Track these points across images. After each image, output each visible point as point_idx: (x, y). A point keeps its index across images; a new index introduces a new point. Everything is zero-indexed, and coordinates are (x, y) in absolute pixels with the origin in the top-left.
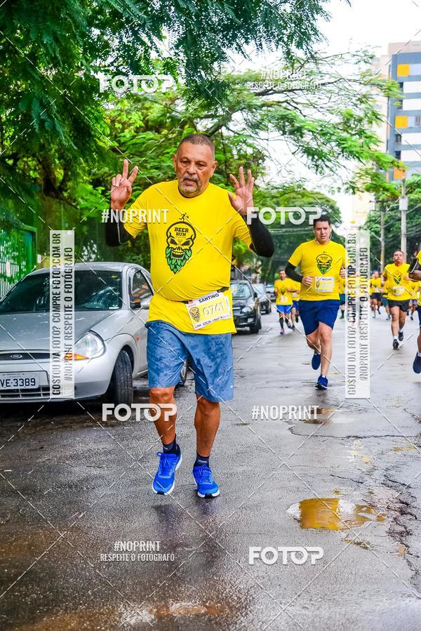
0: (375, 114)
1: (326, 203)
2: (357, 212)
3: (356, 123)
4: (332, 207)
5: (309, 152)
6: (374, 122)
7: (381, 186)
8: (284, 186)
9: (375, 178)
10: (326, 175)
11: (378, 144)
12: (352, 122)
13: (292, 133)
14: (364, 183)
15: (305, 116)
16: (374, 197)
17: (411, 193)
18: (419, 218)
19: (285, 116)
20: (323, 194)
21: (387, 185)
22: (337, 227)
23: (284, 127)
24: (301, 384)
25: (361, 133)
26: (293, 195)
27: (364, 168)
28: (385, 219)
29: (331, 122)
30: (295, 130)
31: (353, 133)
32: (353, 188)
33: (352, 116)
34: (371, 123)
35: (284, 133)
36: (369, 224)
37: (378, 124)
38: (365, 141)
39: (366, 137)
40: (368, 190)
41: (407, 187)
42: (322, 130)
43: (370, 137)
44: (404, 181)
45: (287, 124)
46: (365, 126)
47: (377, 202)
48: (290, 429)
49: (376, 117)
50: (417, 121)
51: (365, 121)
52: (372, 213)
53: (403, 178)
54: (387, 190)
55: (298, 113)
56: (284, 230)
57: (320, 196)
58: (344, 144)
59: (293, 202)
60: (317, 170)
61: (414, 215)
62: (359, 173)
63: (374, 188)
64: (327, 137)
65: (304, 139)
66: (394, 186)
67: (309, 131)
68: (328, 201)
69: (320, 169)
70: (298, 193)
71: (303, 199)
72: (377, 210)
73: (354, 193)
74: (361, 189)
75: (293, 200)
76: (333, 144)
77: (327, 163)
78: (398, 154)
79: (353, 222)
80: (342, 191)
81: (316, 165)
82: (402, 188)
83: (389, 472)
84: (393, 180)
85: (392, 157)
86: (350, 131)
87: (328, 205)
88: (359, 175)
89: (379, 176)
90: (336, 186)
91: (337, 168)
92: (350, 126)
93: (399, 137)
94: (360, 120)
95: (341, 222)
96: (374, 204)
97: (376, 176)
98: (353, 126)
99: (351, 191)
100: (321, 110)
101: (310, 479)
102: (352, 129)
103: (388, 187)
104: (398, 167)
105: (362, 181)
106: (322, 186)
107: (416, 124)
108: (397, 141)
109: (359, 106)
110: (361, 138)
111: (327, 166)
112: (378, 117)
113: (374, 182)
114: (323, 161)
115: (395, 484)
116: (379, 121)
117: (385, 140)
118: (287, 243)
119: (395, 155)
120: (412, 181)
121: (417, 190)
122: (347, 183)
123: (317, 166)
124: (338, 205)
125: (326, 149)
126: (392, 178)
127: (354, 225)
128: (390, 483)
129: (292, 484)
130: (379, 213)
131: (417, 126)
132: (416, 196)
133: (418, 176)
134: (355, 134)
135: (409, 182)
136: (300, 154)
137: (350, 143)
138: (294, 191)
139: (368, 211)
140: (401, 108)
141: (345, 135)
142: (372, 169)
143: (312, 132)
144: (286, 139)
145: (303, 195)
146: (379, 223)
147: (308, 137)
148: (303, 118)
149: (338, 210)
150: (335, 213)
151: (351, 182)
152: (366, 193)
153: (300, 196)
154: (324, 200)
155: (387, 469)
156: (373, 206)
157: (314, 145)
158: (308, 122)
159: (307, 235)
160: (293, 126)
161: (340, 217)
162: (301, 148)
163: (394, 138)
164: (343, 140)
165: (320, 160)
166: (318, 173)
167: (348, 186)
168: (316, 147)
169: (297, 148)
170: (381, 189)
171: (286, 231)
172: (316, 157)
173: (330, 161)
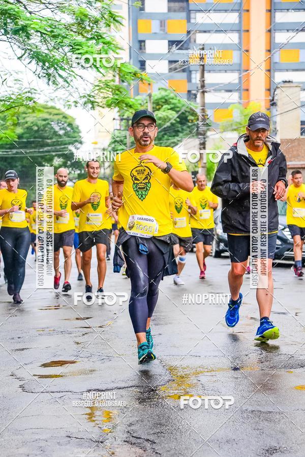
0: (112, 16)
1: (64, 120)
2: (99, 132)
3: (91, 25)
4: (70, 125)
5: (37, 57)
6: (112, 25)
7: (123, 101)
8: (11, 98)
9: (117, 92)
10: (60, 86)
11: (117, 51)
12: (87, 23)
13: (16, 32)
14: (105, 98)
15: (30, 13)
16: (118, 114)
17: (159, 110)
18: (168, 139)
19: (6, 10)
20: (59, 109)
21: (131, 101)
22: (78, 149)
23: (5, 24)
24: (37, 333)
25: (98, 37)
26: (22, 109)
27: (104, 79)
28: (131, 141)
29: (63, 22)
30: (20, 29)
31: (89, 36)
32: (92, 103)
33: (86, 16)
34: (109, 26)
35: (6, 33)
36: (113, 146)
37: (117, 27)
38: (103, 47)
39: (104, 43)
40: (109, 106)
41: (153, 103)
42: (52, 32)
43: (108, 43)
44: (150, 96)
45: (9, 21)
46: (103, 29)
47: (122, 120)
48: (21, 386)
49: (114, 19)
50: (161, 26)
51: (102, 24)
52: (117, 133)
53: (149, 92)
54: (130, 106)
55: (22, 8)
56: (14, 151)
57: (56, 112)
58: (78, 49)
59: (24, 118)
60: (49, 80)
61: (163, 136)
62: (98, 86)
63: (118, 103)
64: (59, 41)
65: (30, 42)
66: (140, 102)
67: (37, 31)
68: (65, 117)
69: (52, 79)
70: (28, 107)
71: (34, 115)
72: (122, 129)
73: (93, 108)
74: (101, 104)
75: (24, 115)
76: (67, 49)
77: (61, 72)
78: (143, 64)
79: (96, 143)
80: (78, 105)
81: (47, 74)
82: (149, 104)
83: (133, 428)
84: (138, 94)
85: (135, 68)
86: (85, 35)
87: (65, 122)
88: (98, 88)
89: (121, 90)
90: (72, 99)
91: (73, 78)
92: (85, 28)
93: (143, 44)
94: (96, 22)
95: (81, 143)
96: (118, 122)
97: (118, 90)
98: (88, 28)
99: (90, 106)
100: (51, 6)
101: (43, 444)
102: (88, 32)
103: (131, 103)
104: (142, 79)
105: (102, 95)
106: (56, 99)
107: (161, 30)
108: (141, 49)
109: (93, 4)
110: (97, 44)
111: (60, 75)
112: (117, 18)
113: (116, 97)
114: (56, 69)
115: (139, 441)
116: (117, 24)
117: (127, 47)
118: (20, 167)
119: (139, 65)
120: (160, 96)
121: (165, 107)
122: (84, 96)
123: (49, 75)
124: (77, 123)
125: (57, 55)
126: (137, 93)
127: (97, 146)
128: (134, 440)
129: (21, 451)
130: (124, 133)
131: (162, 32)
132: (165, 114)
133: (166, 90)
134: (91, 39)
135: (156, 98)
136: (28, 60)
137: (85, 49)
138: (22, 105)
139: (112, 130)
140: (142, 9)
141: (79, 38)
142: (113, 81)
143: (41, 32)
144: (10, 40)
145: (34, 109)
146: (125, 144)
147: (35, 39)
148: (28, 15)
149: (77, 128)
150: (74, 132)
151: (89, 96)
152: (107, 109)
153: (30, 111)
154: (61, 116)
155: (131, 425)
156: (117, 124)
157: (43, 49)
158: (35, 21)
159: (42, 157)
160: (16, 24)
161: (80, 137)
162: (28, 51)
163: (137, 45)
164: (77, 45)
165: (52, 69)
166: (50, 83)
167: (85, 99)
168: (47, 52)
169: (23, 52)
170: (125, 105)
171: (17, 153)
172: (47, 64)
173: (64, 69)
